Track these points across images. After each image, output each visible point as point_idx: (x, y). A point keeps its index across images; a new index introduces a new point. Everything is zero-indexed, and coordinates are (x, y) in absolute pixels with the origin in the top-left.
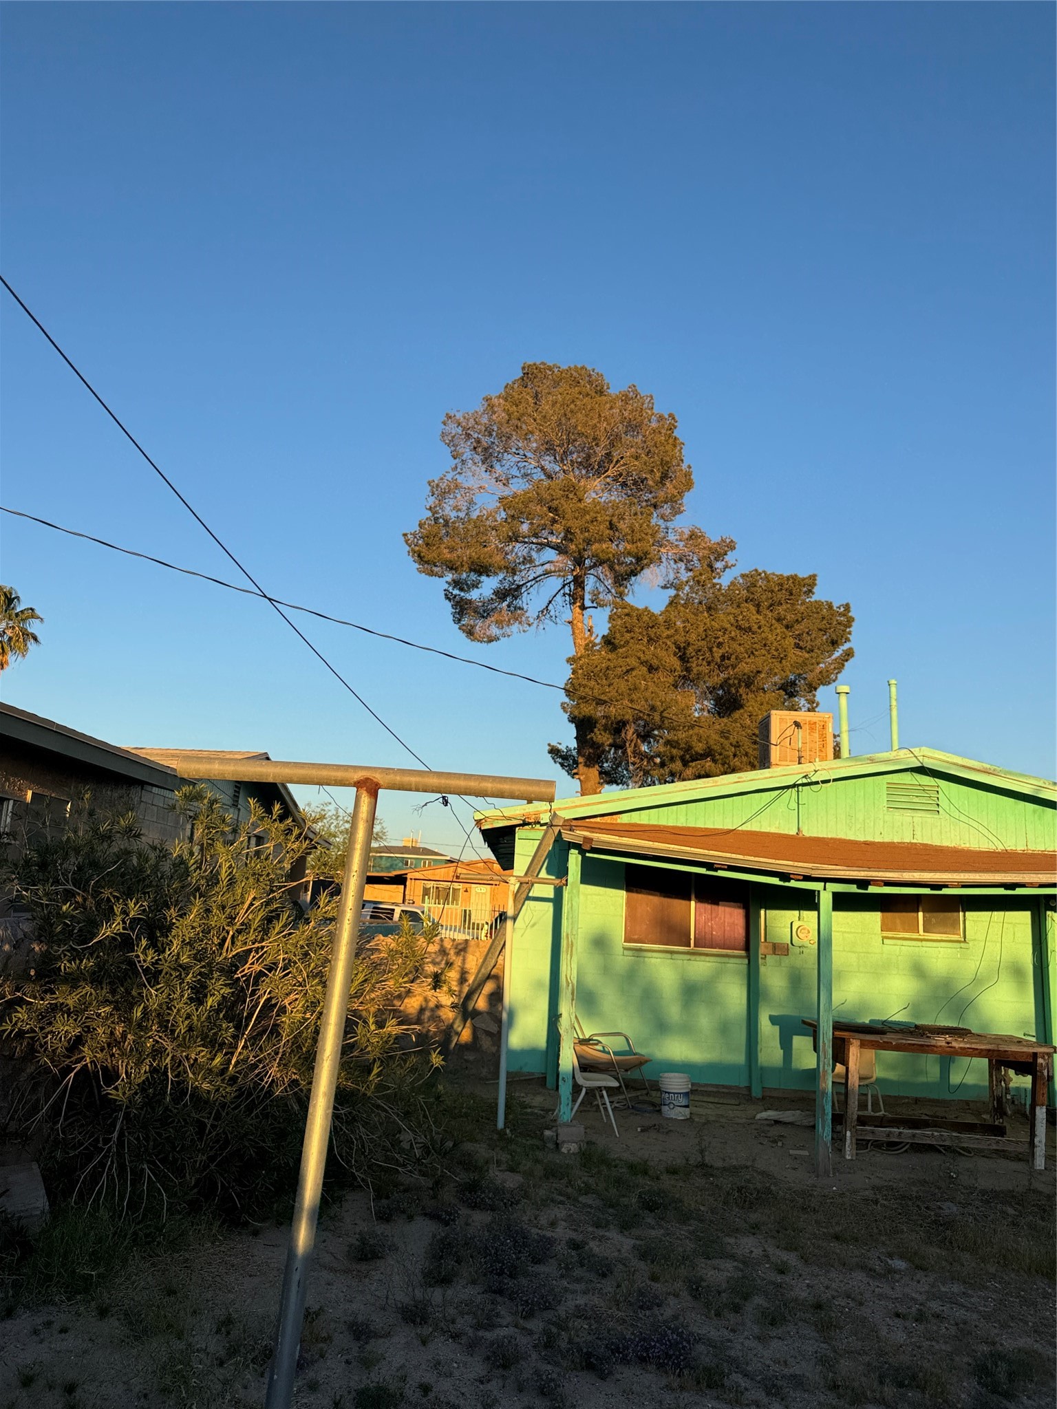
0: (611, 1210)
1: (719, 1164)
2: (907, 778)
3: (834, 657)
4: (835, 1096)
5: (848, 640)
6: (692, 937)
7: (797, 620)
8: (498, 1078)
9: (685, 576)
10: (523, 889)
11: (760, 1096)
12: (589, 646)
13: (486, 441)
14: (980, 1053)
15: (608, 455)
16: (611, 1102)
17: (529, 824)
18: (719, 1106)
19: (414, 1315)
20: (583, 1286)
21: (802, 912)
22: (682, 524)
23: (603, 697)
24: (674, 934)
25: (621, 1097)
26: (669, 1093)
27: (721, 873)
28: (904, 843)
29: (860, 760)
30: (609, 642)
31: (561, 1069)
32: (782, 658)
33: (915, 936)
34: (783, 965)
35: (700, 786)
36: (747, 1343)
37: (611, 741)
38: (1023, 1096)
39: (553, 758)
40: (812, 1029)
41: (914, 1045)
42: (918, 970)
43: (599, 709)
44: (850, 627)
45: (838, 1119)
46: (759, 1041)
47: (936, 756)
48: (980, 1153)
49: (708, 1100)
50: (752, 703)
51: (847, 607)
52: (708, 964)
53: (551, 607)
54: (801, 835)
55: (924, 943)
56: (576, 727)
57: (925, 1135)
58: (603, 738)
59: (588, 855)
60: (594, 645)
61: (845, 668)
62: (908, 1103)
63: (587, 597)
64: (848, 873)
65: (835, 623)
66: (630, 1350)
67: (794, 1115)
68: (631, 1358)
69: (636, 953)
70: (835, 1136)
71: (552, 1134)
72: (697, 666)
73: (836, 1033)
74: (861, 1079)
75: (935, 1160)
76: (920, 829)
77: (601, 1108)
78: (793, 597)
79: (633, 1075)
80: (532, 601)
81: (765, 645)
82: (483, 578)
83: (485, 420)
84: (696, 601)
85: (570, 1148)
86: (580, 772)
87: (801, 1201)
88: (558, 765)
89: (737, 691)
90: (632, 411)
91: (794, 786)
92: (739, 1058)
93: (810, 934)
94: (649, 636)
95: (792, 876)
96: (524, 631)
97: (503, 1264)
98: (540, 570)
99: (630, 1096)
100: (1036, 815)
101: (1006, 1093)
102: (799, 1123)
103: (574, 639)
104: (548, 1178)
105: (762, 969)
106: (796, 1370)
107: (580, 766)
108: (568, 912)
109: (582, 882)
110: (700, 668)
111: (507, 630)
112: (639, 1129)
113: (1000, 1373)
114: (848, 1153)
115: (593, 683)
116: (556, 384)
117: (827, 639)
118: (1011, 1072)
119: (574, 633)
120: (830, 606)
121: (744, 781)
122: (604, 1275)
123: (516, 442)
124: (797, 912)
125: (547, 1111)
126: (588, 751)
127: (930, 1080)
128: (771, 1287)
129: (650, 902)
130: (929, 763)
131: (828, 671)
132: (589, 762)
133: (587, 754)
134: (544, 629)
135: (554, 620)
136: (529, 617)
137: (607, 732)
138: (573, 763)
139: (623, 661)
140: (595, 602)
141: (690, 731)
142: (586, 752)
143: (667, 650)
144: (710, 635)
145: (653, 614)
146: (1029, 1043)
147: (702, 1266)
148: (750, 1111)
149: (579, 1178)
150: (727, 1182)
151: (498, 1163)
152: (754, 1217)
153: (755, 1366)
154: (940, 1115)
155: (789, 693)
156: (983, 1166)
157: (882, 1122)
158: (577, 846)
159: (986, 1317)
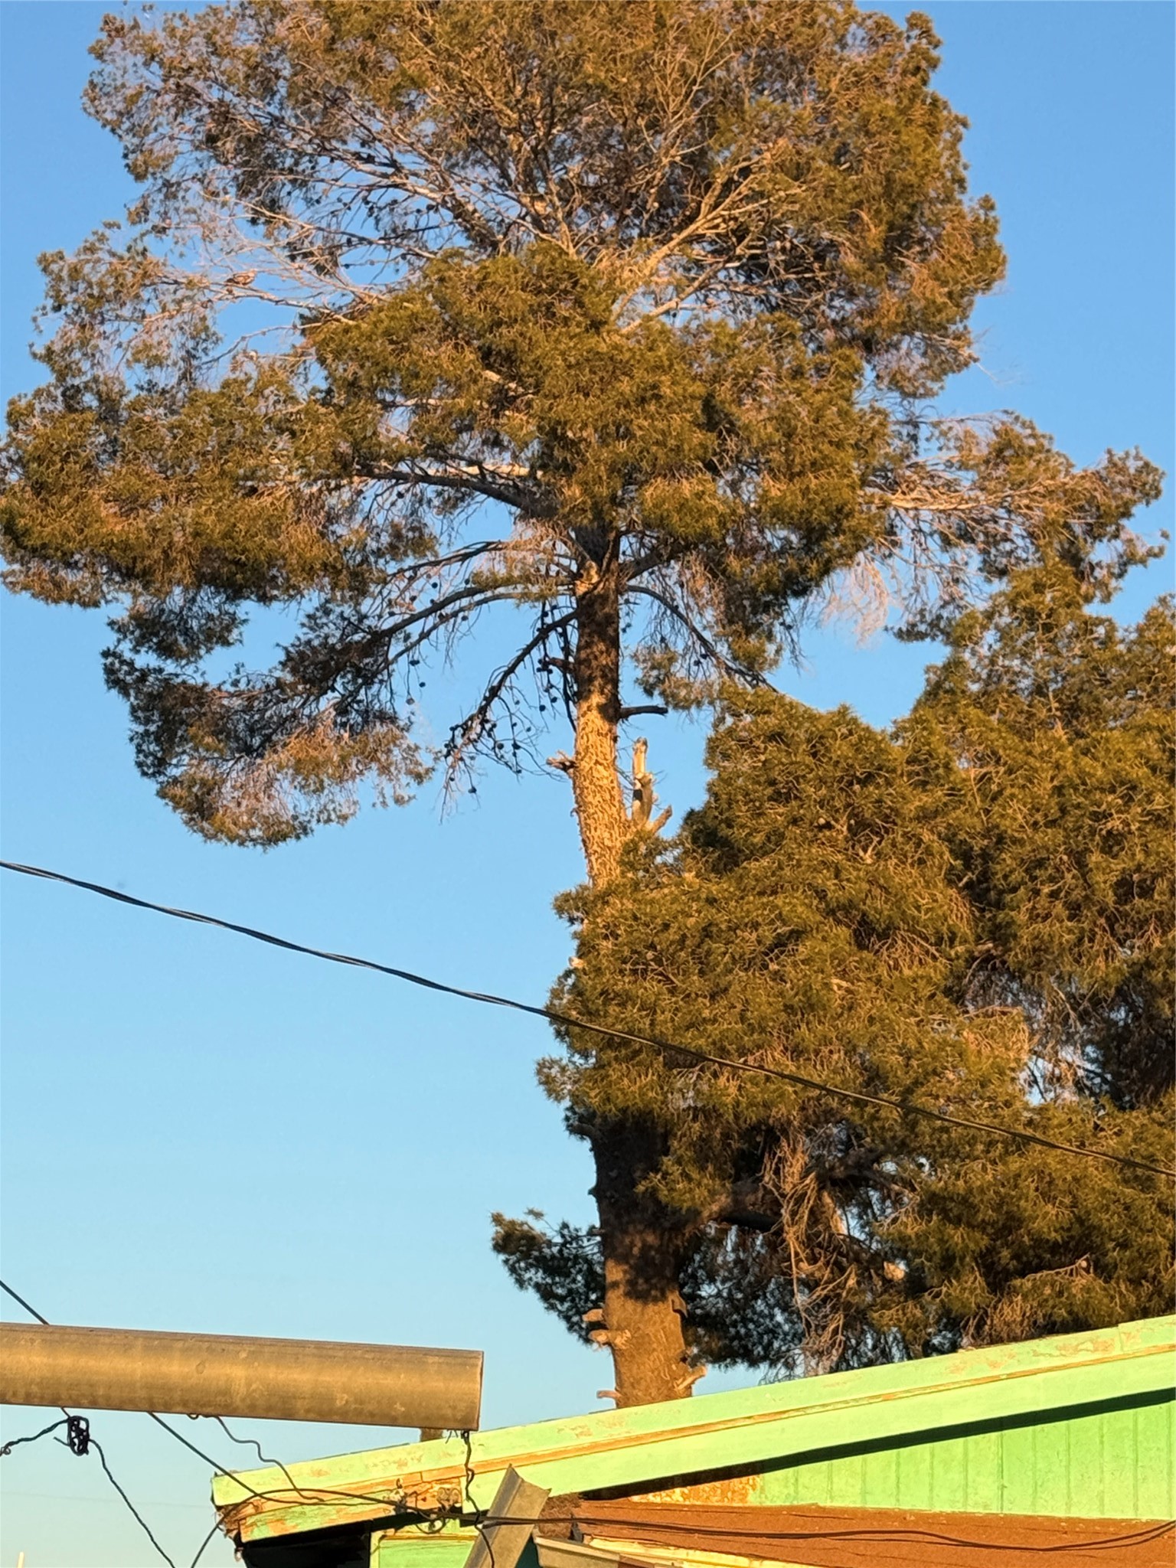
9: (981, 592)
12: (639, 853)
13: (250, 113)
15: (696, 161)
17: (417, 1516)
35: (1044, 1363)
37: (723, 1200)
39: (513, 1270)
53: (496, 710)
60: (658, 847)
63: (631, 670)
72: (1033, 917)
80: (429, 690)
82: (247, 608)
83: (245, 39)
86: (614, 1321)
96: (399, 801)
98: (454, 578)
103: (585, 827)
107: (612, 1296)
111: (337, 796)
119: (581, 807)
126: (641, 1239)
132: (647, 1281)
133: (636, 1251)
134: (473, 790)
135: (508, 757)
136: (417, 748)
137: (710, 1168)
138: (587, 1285)
139: (764, 906)
140: (656, 692)
141: (1010, 1159)
142: (632, 1244)
143: (921, 861)
144: (1078, 806)
145: (868, 735)
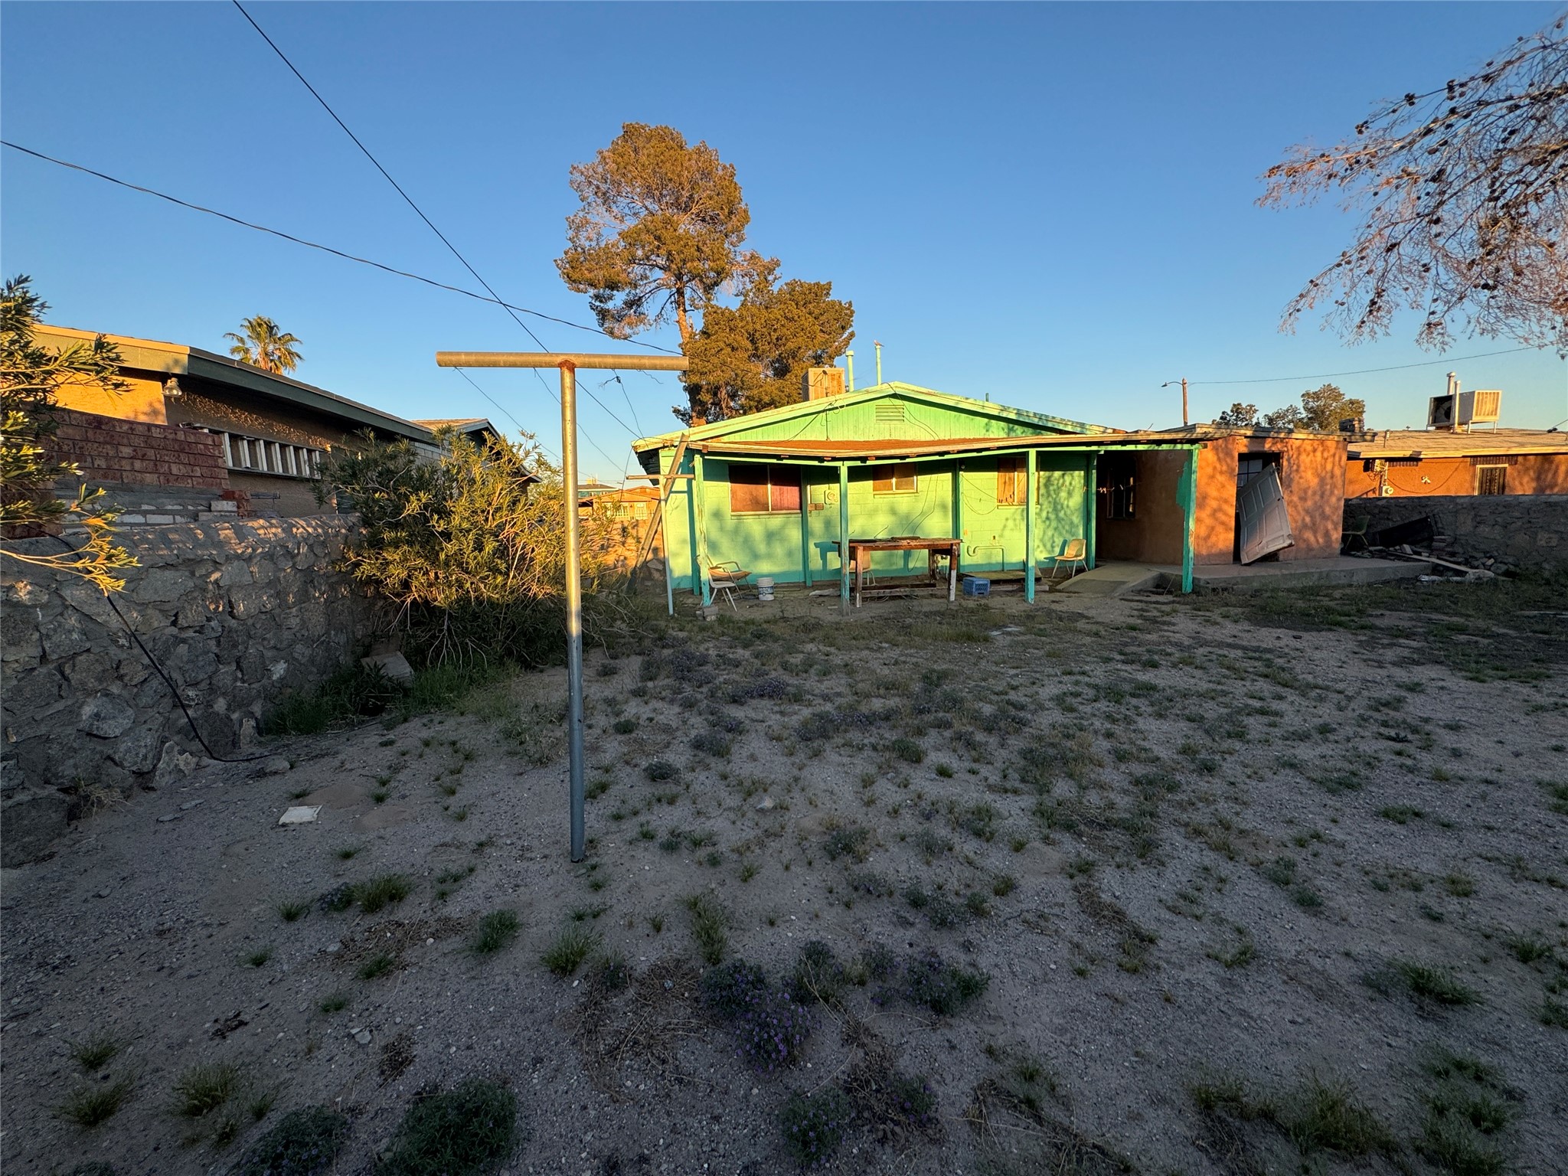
0: (737, 641)
1: (793, 616)
2: (887, 401)
3: (843, 338)
4: (851, 580)
5: (851, 326)
6: (770, 505)
7: (821, 314)
8: (667, 592)
9: (749, 286)
10: (668, 483)
11: (811, 585)
13: (603, 187)
14: (924, 547)
15: (691, 197)
16: (732, 597)
17: (667, 447)
18: (789, 592)
19: (638, 693)
20: (727, 672)
21: (830, 485)
22: (744, 249)
23: (704, 370)
24: (759, 505)
25: (737, 594)
26: (762, 588)
27: (785, 462)
28: (885, 440)
29: (861, 392)
30: (705, 333)
31: (701, 579)
32: (813, 338)
33: (890, 492)
34: (821, 515)
36: (812, 684)
37: (711, 401)
38: (945, 570)
39: (677, 416)
40: (837, 546)
41: (890, 546)
42: (893, 510)
43: (703, 378)
44: (852, 317)
45: (852, 590)
46: (809, 557)
47: (903, 386)
48: (923, 597)
49: (784, 590)
50: (796, 369)
51: (850, 304)
52: (779, 519)
53: (663, 312)
54: (829, 441)
55: (896, 495)
56: (688, 393)
57: (896, 591)
58: (706, 397)
59: (706, 457)
61: (850, 344)
62: (888, 580)
63: (687, 303)
64: (855, 453)
65: (843, 314)
66: (754, 692)
67: (829, 591)
68: (755, 696)
69: (738, 518)
70: (851, 598)
71: (700, 612)
72: (762, 345)
73: (850, 544)
74: (863, 569)
75: (902, 602)
76: (894, 431)
77: (727, 599)
78: (818, 298)
79: (742, 582)
80: (650, 308)
81: (803, 330)
82: (615, 292)
83: (600, 170)
84: (758, 303)
85: (711, 618)
86: (694, 422)
87: (835, 626)
89: (787, 362)
90: (704, 162)
91: (824, 411)
92: (800, 568)
93: (836, 497)
95: (825, 459)
96: (647, 330)
97: (683, 667)
98: (653, 285)
99: (741, 593)
100: (956, 418)
101: (937, 569)
102: (832, 595)
103: (682, 333)
104: (701, 632)
105: (810, 519)
106: (838, 690)
107: (694, 418)
108: (697, 493)
109: (703, 479)
111: (636, 329)
112: (748, 607)
113: (933, 677)
114: (858, 604)
116: (649, 140)
117: (839, 325)
118: (940, 557)
119: (681, 329)
120: (841, 304)
121: (795, 410)
122: (737, 666)
123: (626, 189)
124: (828, 485)
125: (696, 605)
126: (698, 408)
127: (899, 567)
128: (823, 662)
129: (743, 489)
130: (899, 391)
131: (840, 347)
132: (699, 415)
133: (697, 410)
137: (709, 394)
138: (689, 418)
139: (715, 344)
140: (693, 306)
141: (760, 389)
143: (742, 336)
144: (769, 324)
145: (731, 312)
146: (949, 539)
147: (787, 657)
148: (806, 592)
149: (718, 630)
150: (797, 623)
151: (673, 628)
152: (811, 636)
153: (817, 692)
154: (904, 582)
155: (818, 361)
156: (925, 601)
157: (875, 588)
158: (699, 452)
159: (927, 659)
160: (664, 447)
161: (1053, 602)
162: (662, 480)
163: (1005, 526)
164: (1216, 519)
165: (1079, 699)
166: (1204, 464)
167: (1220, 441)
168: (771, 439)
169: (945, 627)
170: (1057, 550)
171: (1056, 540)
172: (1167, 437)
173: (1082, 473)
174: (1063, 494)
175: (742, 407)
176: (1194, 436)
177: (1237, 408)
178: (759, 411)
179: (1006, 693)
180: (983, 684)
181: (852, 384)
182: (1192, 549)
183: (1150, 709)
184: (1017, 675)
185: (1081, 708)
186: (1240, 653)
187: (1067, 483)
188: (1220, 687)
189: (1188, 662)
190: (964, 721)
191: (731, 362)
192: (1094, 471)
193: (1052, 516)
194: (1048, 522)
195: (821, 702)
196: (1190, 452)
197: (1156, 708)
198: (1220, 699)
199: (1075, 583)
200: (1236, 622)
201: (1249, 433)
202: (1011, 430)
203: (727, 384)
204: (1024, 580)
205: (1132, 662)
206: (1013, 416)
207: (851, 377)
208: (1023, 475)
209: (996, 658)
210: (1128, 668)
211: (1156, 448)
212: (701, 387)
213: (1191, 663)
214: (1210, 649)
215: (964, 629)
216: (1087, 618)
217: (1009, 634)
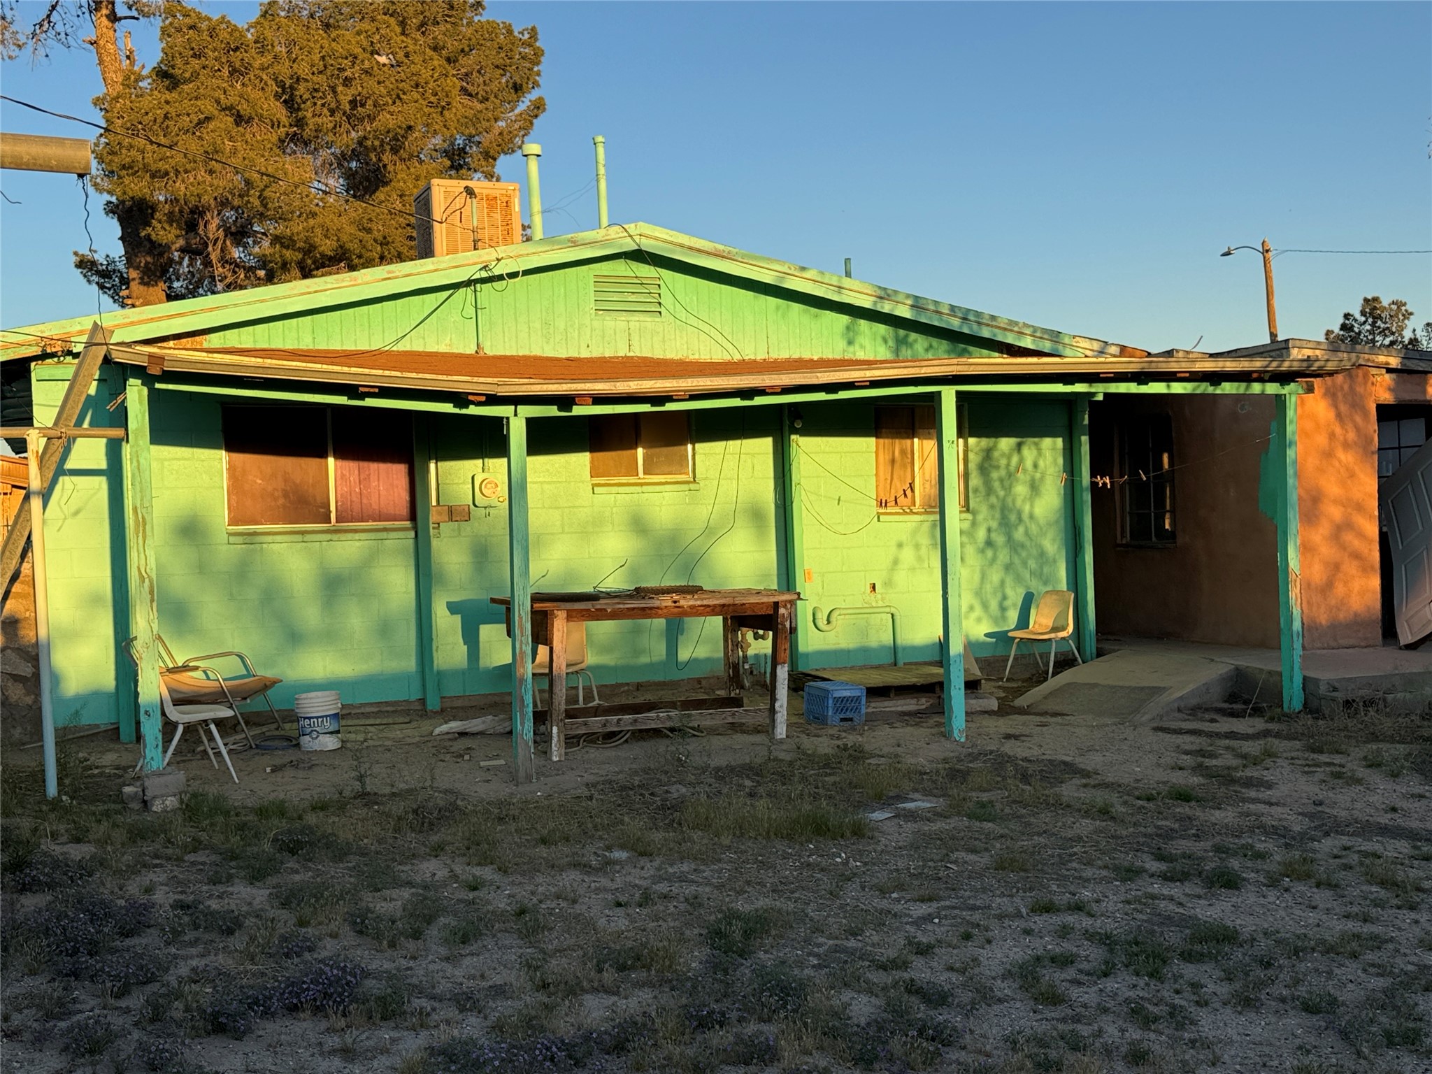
0: (233, 864)
1: (387, 790)
2: (621, 268)
3: (517, 111)
4: (537, 693)
5: (536, 85)
6: (333, 508)
7: (463, 51)
8: (41, 738)
10: (53, 448)
11: (438, 708)
12: (131, 80)
14: (713, 610)
16: (225, 745)
17: (53, 355)
18: (381, 727)
20: (200, 949)
21: (486, 460)
23: (162, 166)
24: (304, 509)
25: (239, 737)
26: (309, 718)
27: (370, 402)
28: (618, 357)
29: (559, 242)
30: (166, 76)
31: (141, 700)
32: (443, 108)
33: (632, 480)
34: (463, 534)
35: (330, 286)
36: (431, 967)
37: (181, 242)
38: (763, 665)
39: (85, 276)
40: (503, 610)
41: (634, 608)
42: (638, 525)
43: (157, 185)
44: (538, 63)
45: (540, 717)
46: (434, 637)
47: (657, 234)
48: (713, 731)
49: (367, 723)
50: (402, 177)
51: (533, 33)
52: (358, 544)
53: (55, 17)
54: (481, 354)
55: (645, 488)
56: (119, 220)
57: (649, 719)
58: (165, 233)
59: (158, 386)
60: (139, 78)
61: (534, 127)
62: (628, 691)
63: (121, 1)
64: (545, 387)
65: (517, 57)
66: (274, 1000)
67: (484, 722)
68: (276, 1009)
69: (248, 539)
70: (538, 739)
71: (135, 789)
72: (314, 115)
73: (535, 605)
74: (568, 666)
75: (662, 746)
76: (637, 338)
77: (210, 752)
78: (454, 13)
79: (255, 704)
81: (417, 86)
84: (305, 13)
85: (165, 804)
86: (134, 295)
87: (496, 811)
88: (95, 287)
89: (380, 160)
91: (469, 283)
92: (409, 663)
93: (499, 489)
94: (230, 64)
95: (471, 398)
96: (10, 57)
97: (77, 942)
99: (252, 734)
100: (780, 313)
101: (744, 663)
102: (492, 732)
103: (103, 72)
104: (135, 842)
105: (435, 543)
106: (498, 980)
107: (132, 284)
108: (133, 475)
109: (152, 443)
110: (319, 120)
112: (268, 770)
113: (734, 932)
114: (555, 753)
115: (140, 142)
117: (507, 82)
118: (750, 635)
119: (101, 62)
120: (510, 31)
121: (397, 277)
122: (230, 932)
124: (481, 461)
125: (125, 769)
126: (144, 260)
127: (655, 659)
128: (462, 906)
129: (260, 467)
130: (648, 245)
131: (510, 132)
132: (149, 277)
133: (142, 264)
134: (47, 56)
135: (64, 39)
136: (17, 32)
137: (175, 225)
138: (120, 282)
139: (192, 105)
140: (134, 8)
141: (310, 220)
142: (140, 262)
143: (263, 89)
144: (332, 65)
145: (235, 29)
146: (769, 592)
147: (368, 898)
148: (425, 726)
149: (183, 834)
150: (397, 808)
151: (54, 836)
152: (435, 838)
153: (443, 987)
154: (667, 696)
155: (456, 162)
156: (717, 742)
157: (596, 712)
158: (138, 371)
159: (720, 887)
160: (44, 356)
161: (1008, 737)
162: (35, 441)
163: (896, 562)
164: (1343, 547)
165: (1070, 973)
166: (1309, 425)
167: (1339, 378)
168: (336, 345)
169: (761, 804)
170: (1013, 616)
171: (1009, 592)
172: (1230, 366)
173: (1059, 441)
174: (1021, 490)
175: (263, 262)
176: (1285, 366)
177: (1371, 307)
178: (306, 274)
179: (905, 965)
180: (852, 943)
181: (538, 221)
182: (1296, 612)
183: (1224, 989)
184: (928, 918)
185: (1075, 992)
186: (1404, 846)
187: (1029, 463)
188: (1367, 929)
189: (1300, 871)
190: (808, 1042)
191: (234, 152)
192: (1085, 439)
193: (999, 539)
194: (990, 553)
195: (452, 1013)
196: (1280, 400)
197: (1237, 985)
198: (1370, 956)
199: (1053, 694)
200: (1395, 775)
201: (1394, 362)
202: (901, 342)
203: (223, 204)
204: (941, 684)
205: (1182, 877)
206: (904, 312)
207: (537, 206)
208: (930, 445)
209: (882, 877)
210: (1175, 890)
211: (1211, 390)
212: (154, 208)
213: (1308, 876)
214: (1345, 840)
215: (807, 807)
216: (1085, 774)
217: (912, 816)
